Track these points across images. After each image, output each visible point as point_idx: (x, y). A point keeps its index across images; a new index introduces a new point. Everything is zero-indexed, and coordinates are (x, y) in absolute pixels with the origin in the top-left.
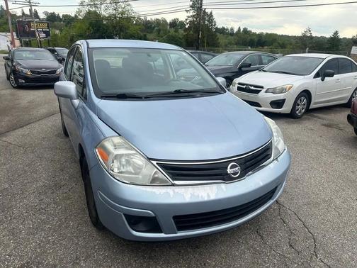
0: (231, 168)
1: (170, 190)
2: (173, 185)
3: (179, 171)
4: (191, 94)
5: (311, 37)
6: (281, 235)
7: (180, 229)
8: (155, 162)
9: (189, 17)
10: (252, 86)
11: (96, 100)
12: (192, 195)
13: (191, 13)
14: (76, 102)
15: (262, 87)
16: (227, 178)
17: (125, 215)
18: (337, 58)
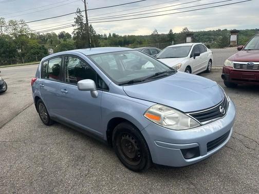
2: (201, 125)
3: (202, 116)
7: (209, 150)
8: (188, 114)
9: (75, 30)
12: (214, 128)
17: (181, 150)
18: (198, 45)
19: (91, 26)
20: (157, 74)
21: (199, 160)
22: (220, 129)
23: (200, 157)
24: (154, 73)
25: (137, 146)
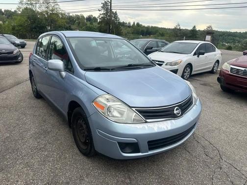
0: (176, 110)
1: (145, 125)
2: (146, 122)
3: (149, 114)
4: (138, 67)
5: (180, 30)
6: (199, 150)
8: (134, 109)
9: (101, 14)
10: (156, 61)
11: (83, 72)
12: (158, 128)
13: (102, 12)
14: (64, 74)
15: (164, 62)
16: (175, 116)
17: (119, 143)
18: (205, 44)
19: (116, 12)
20: (130, 65)
21: (138, 156)
22: (166, 129)
23: (140, 154)
24: (127, 64)
25: (87, 132)
